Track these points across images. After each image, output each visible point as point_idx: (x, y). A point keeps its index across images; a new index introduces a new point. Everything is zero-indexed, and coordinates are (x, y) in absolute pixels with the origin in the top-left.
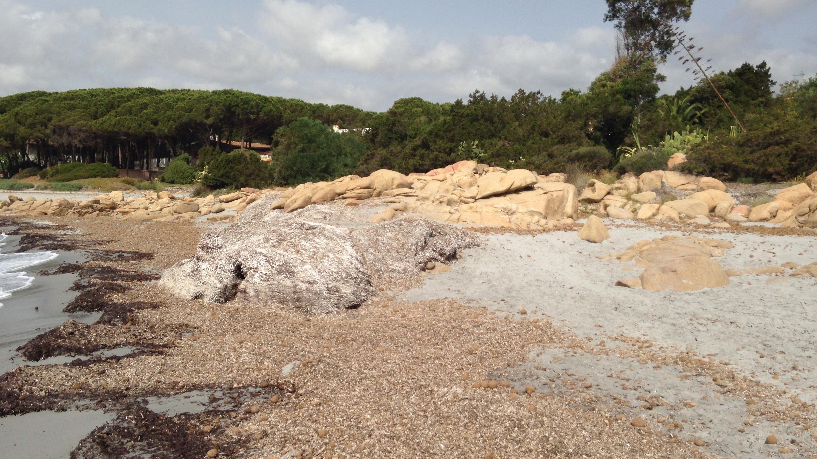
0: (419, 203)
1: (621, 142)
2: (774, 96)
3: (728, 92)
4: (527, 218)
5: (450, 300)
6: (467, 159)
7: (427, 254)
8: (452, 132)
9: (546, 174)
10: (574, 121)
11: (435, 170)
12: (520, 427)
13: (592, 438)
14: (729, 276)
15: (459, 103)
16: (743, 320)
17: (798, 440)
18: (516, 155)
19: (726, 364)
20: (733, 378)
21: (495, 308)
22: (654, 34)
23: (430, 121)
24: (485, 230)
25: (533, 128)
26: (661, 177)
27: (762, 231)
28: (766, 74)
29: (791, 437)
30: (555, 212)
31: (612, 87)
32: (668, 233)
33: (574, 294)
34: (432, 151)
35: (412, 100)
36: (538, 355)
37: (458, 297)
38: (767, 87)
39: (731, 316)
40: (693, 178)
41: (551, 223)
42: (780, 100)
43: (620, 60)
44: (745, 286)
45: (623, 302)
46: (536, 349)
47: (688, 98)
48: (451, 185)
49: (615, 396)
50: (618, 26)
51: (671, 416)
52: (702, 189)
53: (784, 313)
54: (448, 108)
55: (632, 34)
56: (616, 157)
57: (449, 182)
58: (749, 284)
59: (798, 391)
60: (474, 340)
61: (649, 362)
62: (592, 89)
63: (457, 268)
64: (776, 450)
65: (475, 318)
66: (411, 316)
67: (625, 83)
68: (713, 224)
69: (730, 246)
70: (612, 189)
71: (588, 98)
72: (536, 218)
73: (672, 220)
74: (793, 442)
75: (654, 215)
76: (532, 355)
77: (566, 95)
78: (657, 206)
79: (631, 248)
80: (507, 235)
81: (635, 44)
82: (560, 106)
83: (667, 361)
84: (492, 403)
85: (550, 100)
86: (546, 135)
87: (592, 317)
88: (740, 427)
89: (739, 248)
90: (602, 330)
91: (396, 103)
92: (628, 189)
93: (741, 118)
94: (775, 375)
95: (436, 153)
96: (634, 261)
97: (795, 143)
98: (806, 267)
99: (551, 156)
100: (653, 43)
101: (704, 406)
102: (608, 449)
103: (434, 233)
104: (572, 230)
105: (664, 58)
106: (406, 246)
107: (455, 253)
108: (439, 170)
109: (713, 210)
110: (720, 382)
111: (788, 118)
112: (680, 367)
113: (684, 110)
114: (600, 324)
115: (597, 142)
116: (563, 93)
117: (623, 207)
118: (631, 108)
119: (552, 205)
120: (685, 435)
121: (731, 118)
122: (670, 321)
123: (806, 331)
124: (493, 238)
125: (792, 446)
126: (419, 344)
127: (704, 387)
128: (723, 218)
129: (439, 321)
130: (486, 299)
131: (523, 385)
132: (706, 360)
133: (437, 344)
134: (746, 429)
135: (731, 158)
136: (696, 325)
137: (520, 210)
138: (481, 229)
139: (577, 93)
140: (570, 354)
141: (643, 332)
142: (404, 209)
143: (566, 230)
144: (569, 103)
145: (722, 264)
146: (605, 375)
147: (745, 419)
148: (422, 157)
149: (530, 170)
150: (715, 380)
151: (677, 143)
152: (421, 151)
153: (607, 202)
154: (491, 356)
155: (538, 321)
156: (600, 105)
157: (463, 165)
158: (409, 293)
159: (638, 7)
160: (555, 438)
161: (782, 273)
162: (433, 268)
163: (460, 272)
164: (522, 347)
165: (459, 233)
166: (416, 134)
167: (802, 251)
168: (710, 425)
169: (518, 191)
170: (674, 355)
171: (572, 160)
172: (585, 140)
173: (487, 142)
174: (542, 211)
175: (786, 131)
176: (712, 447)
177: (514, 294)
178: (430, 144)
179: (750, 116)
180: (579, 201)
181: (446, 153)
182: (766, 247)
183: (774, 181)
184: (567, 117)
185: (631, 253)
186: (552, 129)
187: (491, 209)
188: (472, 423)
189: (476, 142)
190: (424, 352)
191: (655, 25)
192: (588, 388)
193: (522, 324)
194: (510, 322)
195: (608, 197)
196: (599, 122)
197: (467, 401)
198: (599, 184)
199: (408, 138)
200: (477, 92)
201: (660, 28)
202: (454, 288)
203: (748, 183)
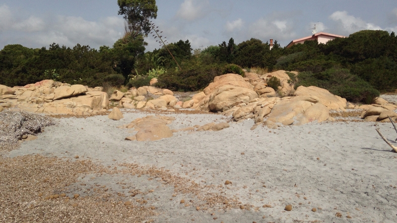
0: (19, 102)
1: (130, 73)
2: (192, 55)
3: (175, 52)
4: (82, 109)
5: (36, 154)
6: (49, 79)
7: (22, 131)
8: (40, 65)
9: (93, 87)
10: (107, 61)
11: (29, 85)
12: (68, 216)
13: (104, 215)
14: (173, 132)
15: (44, 49)
16: (176, 151)
17: (192, 200)
18: (77, 77)
19: (168, 171)
20: (170, 177)
21: (62, 157)
22: (141, 23)
23: (27, 58)
24: (59, 116)
25: (86, 64)
26: (147, 89)
27: (187, 112)
28: (189, 45)
29: (189, 199)
30: (97, 106)
31: (124, 46)
32: (149, 115)
33: (104, 146)
34: (28, 74)
35: (16, 46)
36: (82, 178)
37: (41, 152)
38: (189, 51)
39: (172, 150)
40: (160, 89)
41: (95, 111)
42: (194, 57)
43: (127, 34)
44: (179, 136)
45: (127, 147)
46: (82, 175)
47: (158, 54)
48: (39, 92)
49: (119, 192)
50: (125, 18)
51: (143, 198)
52: (164, 95)
53: (192, 147)
54: (37, 51)
55: (132, 22)
56: (127, 79)
57: (37, 91)
58: (181, 135)
59: (195, 179)
60: (47, 175)
61: (136, 174)
62: (114, 46)
63: (41, 137)
64: (184, 206)
65: (50, 163)
66: (11, 165)
67: (130, 45)
68: (168, 110)
69: (174, 119)
70: (125, 95)
71: (113, 51)
72: (87, 109)
73: (152, 108)
74: (190, 201)
75: (144, 106)
76: (80, 178)
77: (102, 48)
78: (145, 102)
79: (132, 122)
80: (71, 118)
81: (133, 27)
82: (99, 53)
83: (144, 173)
84: (53, 206)
85: (94, 50)
86: (93, 68)
87: (112, 156)
88: (171, 198)
89: (178, 120)
90: (116, 161)
91: (5, 47)
92: (132, 95)
93: (180, 63)
94: (187, 173)
95: (30, 75)
96: (134, 128)
97: (199, 75)
98: (202, 127)
99: (95, 78)
100: (141, 27)
101: (157, 191)
102: (112, 218)
103: (27, 119)
104: (105, 114)
105: (147, 35)
106: (9, 127)
107: (40, 128)
108: (32, 84)
109: (168, 104)
110: (165, 179)
111: (197, 64)
112: (149, 175)
113: (157, 59)
114: (115, 159)
115: (118, 72)
116: (100, 48)
117: (130, 103)
118: (133, 57)
119: (95, 103)
120: (148, 205)
121: (176, 64)
122: (147, 154)
123: (200, 153)
124: (63, 120)
125: (190, 203)
126: (14, 180)
127: (158, 182)
128: (173, 107)
129: (27, 166)
130: (57, 152)
131: (73, 194)
132: (160, 170)
133: (25, 179)
134: (173, 198)
135: (175, 81)
136: (158, 155)
137: (78, 106)
138: (56, 116)
139: (107, 48)
140: (99, 175)
141: (134, 161)
142: (10, 106)
143: (102, 115)
144: (104, 52)
145: (170, 127)
146: (115, 183)
147: (173, 194)
148: (22, 77)
149: (84, 85)
150: (163, 179)
151: (154, 74)
152: (21, 74)
153: (123, 101)
154: (57, 181)
155: (84, 161)
156: (119, 55)
157: (46, 82)
158: (11, 153)
159: (134, 10)
160: (85, 218)
161: (193, 130)
162: (26, 138)
163: (43, 139)
164: (75, 175)
165: (42, 118)
166: (18, 65)
167: (201, 120)
168: (159, 199)
169: (77, 95)
170: (147, 170)
171: (105, 80)
172: (113, 71)
173: (61, 70)
174: (90, 106)
175: (196, 70)
176: (159, 209)
177: (73, 148)
178: (27, 70)
179: (183, 63)
180: (110, 101)
181: (37, 75)
182: (188, 119)
183: (192, 91)
184: (103, 59)
185: (133, 124)
186: (96, 65)
187: (62, 105)
188: (41, 218)
189: (55, 70)
190: (17, 184)
191: (142, 19)
192: (106, 191)
193: (75, 164)
194: (69, 163)
195: (123, 98)
196: (119, 63)
197: (39, 207)
198: (119, 92)
199: (13, 67)
200: (54, 44)
201: (144, 21)
202: (39, 148)
203: (182, 92)
